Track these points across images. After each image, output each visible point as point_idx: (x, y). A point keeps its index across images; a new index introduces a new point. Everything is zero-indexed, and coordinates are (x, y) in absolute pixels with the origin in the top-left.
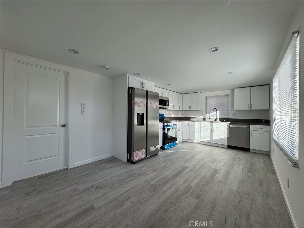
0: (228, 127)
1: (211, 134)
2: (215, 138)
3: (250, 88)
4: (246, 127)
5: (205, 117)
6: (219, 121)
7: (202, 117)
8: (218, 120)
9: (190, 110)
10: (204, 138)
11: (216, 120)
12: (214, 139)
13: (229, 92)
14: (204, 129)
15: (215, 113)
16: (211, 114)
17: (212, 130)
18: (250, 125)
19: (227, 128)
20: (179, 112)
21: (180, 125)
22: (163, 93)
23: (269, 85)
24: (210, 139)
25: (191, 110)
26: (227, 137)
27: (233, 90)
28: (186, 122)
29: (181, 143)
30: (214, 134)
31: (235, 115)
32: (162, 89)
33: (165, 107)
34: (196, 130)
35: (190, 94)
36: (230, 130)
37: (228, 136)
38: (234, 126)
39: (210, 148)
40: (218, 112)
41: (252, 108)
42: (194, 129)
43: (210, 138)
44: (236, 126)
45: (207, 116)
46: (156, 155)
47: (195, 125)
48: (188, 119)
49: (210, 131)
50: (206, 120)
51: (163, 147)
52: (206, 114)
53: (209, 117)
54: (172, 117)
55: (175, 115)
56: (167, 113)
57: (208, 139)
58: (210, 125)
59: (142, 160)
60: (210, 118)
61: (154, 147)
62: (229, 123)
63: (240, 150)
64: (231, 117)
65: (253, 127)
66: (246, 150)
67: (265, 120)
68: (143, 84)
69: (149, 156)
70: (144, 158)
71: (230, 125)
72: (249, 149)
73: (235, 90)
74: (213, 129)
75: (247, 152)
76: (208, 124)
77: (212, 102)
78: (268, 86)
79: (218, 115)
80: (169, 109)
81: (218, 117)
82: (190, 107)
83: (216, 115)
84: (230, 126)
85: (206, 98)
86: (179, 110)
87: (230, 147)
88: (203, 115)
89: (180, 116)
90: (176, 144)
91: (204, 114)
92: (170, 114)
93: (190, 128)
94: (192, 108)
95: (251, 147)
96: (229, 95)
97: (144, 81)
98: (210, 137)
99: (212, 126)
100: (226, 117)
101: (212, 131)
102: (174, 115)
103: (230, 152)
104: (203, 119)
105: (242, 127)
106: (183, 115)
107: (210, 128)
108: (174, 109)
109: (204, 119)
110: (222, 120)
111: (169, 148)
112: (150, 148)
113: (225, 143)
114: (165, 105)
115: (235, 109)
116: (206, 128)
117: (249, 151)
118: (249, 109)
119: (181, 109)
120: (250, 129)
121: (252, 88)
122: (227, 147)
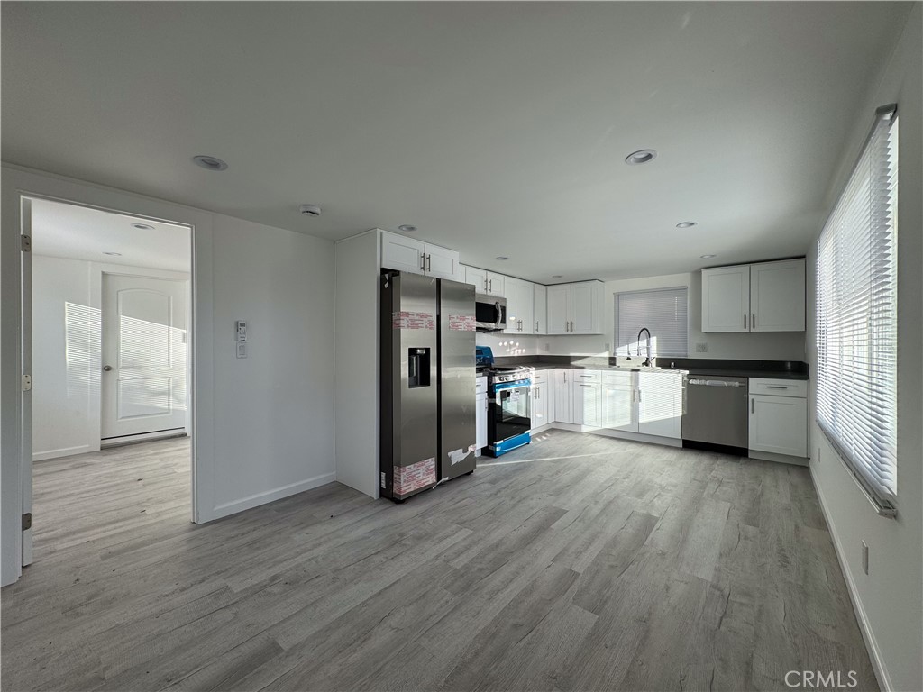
0: (683, 385)
1: (632, 406)
3: (747, 267)
4: (737, 384)
5: (615, 354)
6: (657, 365)
7: (606, 355)
8: (654, 362)
9: (569, 333)
10: (613, 418)
11: (646, 364)
12: (641, 421)
13: (684, 279)
14: (611, 392)
15: (643, 343)
16: (634, 346)
17: (637, 393)
18: (750, 379)
19: (681, 387)
20: (538, 340)
21: (538, 380)
22: (489, 284)
23: (804, 257)
24: (629, 423)
25: (572, 333)
26: (680, 414)
27: (698, 275)
28: (558, 372)
29: (543, 433)
30: (642, 406)
31: (703, 348)
32: (485, 272)
33: (492, 325)
34: (589, 394)
35: (569, 285)
36: (691, 395)
37: (685, 412)
38: (703, 382)
39: (632, 449)
40: (654, 340)
41: (754, 327)
42: (583, 392)
43: (629, 419)
44: (708, 383)
45: (621, 352)
46: (468, 474)
47: (586, 379)
48: (564, 362)
49: (629, 398)
50: (617, 364)
51: (490, 447)
52: (617, 344)
53: (627, 355)
54: (516, 355)
55: (524, 351)
56: (501, 344)
57: (623, 422)
58: (629, 378)
59: (426, 491)
60: (629, 359)
61: (461, 450)
62: (687, 372)
63: (719, 455)
64: (694, 354)
65: (756, 385)
66: (738, 453)
67: (792, 362)
68: (425, 258)
69: (447, 479)
70: (433, 484)
71: (690, 379)
72: (748, 449)
73: (705, 273)
74: (640, 392)
75: (742, 460)
76: (624, 377)
77: (637, 311)
78: (802, 261)
79: (654, 348)
80: (505, 332)
81: (654, 354)
82: (570, 325)
83: (648, 348)
84: (690, 382)
85: (618, 296)
86: (536, 333)
87: (689, 445)
88: (607, 349)
89: (539, 352)
90: (528, 439)
91: (612, 346)
92: (511, 346)
93: (571, 390)
94: (575, 327)
95: (753, 444)
96: (684, 289)
97: (430, 249)
98: (629, 415)
99: (636, 382)
100: (677, 353)
101: (636, 396)
102: (520, 351)
103: (691, 460)
104: (607, 363)
105: (725, 383)
106: (548, 348)
107: (629, 388)
108: (520, 332)
109: (612, 361)
110: (665, 363)
111: (508, 450)
112: (449, 454)
113: (676, 433)
114: (495, 321)
115: (703, 331)
116: (617, 388)
117: (747, 456)
118: (747, 330)
119: (543, 332)
120: (750, 392)
121: (753, 266)
122: (680, 445)
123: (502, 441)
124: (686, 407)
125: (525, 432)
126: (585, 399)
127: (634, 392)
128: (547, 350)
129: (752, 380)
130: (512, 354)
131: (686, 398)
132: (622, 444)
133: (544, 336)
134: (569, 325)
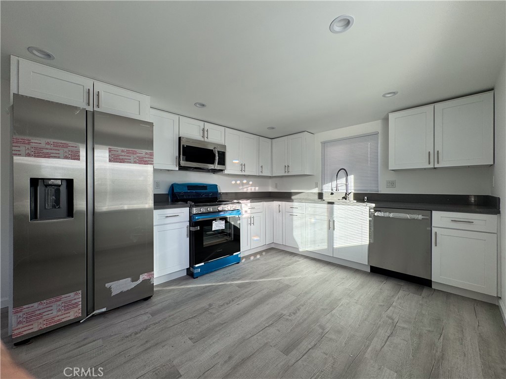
0: (370, 217)
1: (328, 233)
2: (337, 245)
3: (432, 106)
4: (420, 217)
5: (322, 190)
6: (354, 200)
7: (316, 191)
8: (351, 197)
9: (286, 174)
10: (314, 242)
11: (345, 198)
12: (335, 246)
13: (375, 126)
14: (313, 220)
15: (342, 181)
16: (334, 183)
17: (331, 223)
18: (434, 212)
19: (368, 219)
21: (254, 211)
22: (206, 132)
23: (493, 89)
24: (326, 247)
25: (289, 174)
26: (367, 243)
27: (386, 120)
28: (275, 204)
30: (336, 233)
31: (392, 184)
32: (203, 123)
33: (211, 166)
34: (297, 222)
35: (287, 137)
36: (376, 225)
37: (372, 241)
38: (387, 214)
39: (323, 271)
40: (351, 178)
41: (438, 163)
42: (292, 220)
43: (326, 244)
44: (391, 215)
45: (327, 188)
46: (145, 299)
47: (294, 210)
49: (326, 226)
50: (324, 198)
51: (191, 270)
52: (323, 183)
53: (331, 191)
54: (249, 191)
55: (257, 188)
56: (233, 182)
57: (320, 246)
58: (326, 210)
60: (332, 194)
61: (129, 279)
62: (373, 205)
63: (402, 284)
64: (384, 190)
65: (440, 218)
66: (422, 283)
67: (476, 196)
69: (104, 310)
71: (376, 211)
72: (431, 281)
73: (392, 116)
74: (334, 221)
75: (425, 292)
76: (323, 207)
77: (338, 155)
78: (491, 93)
79: (351, 184)
80: (226, 172)
81: (352, 190)
83: (347, 185)
84: (376, 214)
85: (324, 144)
86: (261, 174)
87: (376, 271)
88: (317, 186)
90: (238, 260)
91: (320, 183)
92: (243, 184)
93: (284, 218)
94: (290, 170)
95: (437, 276)
96: (377, 134)
97: (100, 87)
99: (331, 213)
100: (370, 189)
101: (331, 226)
102: (253, 188)
103: (377, 288)
104: (316, 197)
105: (408, 216)
107: (326, 218)
109: (320, 196)
110: (360, 198)
112: (107, 285)
113: (363, 260)
114: (213, 163)
115: (389, 169)
116: (317, 217)
117: (431, 286)
118: (431, 166)
119: (266, 173)
120: (433, 225)
121: (437, 105)
122: (369, 270)
123: (203, 264)
124: (372, 236)
125: (235, 254)
126: (294, 226)
127: (329, 221)
128: (276, 187)
129: (435, 214)
130: (245, 190)
131: (372, 229)
132: (318, 265)
133: (270, 177)
134: (287, 168)
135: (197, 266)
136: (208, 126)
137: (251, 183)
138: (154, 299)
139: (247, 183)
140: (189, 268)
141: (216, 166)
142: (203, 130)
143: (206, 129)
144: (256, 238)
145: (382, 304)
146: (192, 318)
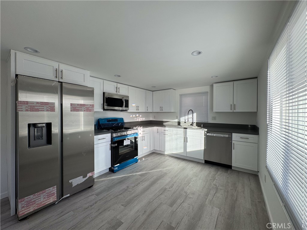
0: (205, 136)
1: (184, 144)
2: (189, 150)
3: (232, 82)
4: (227, 136)
5: (180, 120)
6: (196, 126)
7: (177, 120)
8: (195, 124)
9: (161, 111)
10: (176, 149)
11: (192, 125)
12: (187, 151)
13: (207, 89)
14: (176, 137)
15: (190, 116)
16: (186, 117)
17: (186, 138)
18: (233, 134)
19: (204, 137)
20: (151, 114)
21: (144, 133)
22: (118, 89)
23: (257, 78)
25: (162, 111)
26: (203, 148)
27: (212, 86)
28: (155, 128)
29: (145, 157)
30: (188, 144)
31: (214, 118)
32: (116, 83)
33: (120, 108)
34: (167, 138)
36: (208, 140)
37: (205, 148)
38: (213, 135)
39: (182, 164)
40: (195, 114)
41: (235, 110)
42: (165, 137)
43: (183, 150)
44: (215, 135)
45: (182, 120)
46: (90, 187)
47: (166, 132)
48: (160, 124)
49: (183, 140)
50: (181, 125)
52: (181, 117)
53: (184, 121)
54: (140, 120)
55: (144, 119)
56: (131, 116)
57: (180, 151)
58: (183, 132)
60: (185, 122)
61: (82, 177)
62: (207, 130)
64: (211, 121)
65: (236, 137)
66: (228, 167)
67: (250, 125)
69: (68, 195)
70: (56, 201)
71: (207, 133)
72: (232, 166)
73: (215, 85)
74: (187, 138)
75: (229, 171)
76: (181, 131)
77: (188, 102)
78: (256, 80)
80: (129, 111)
81: (195, 121)
82: (161, 108)
83: (193, 118)
85: (181, 96)
86: (147, 111)
87: (208, 163)
88: (177, 118)
89: (151, 119)
90: (136, 161)
91: (179, 117)
92: (137, 117)
93: (160, 136)
94: (163, 109)
95: (234, 164)
96: (207, 92)
97: (63, 67)
98: (183, 148)
99: (185, 133)
100: (204, 120)
101: (186, 140)
102: (142, 119)
103: (207, 172)
104: (177, 124)
105: (222, 135)
107: (183, 136)
108: (138, 111)
109: (179, 123)
110: (199, 125)
112: (70, 181)
113: (201, 157)
114: (122, 106)
115: (214, 111)
116: (178, 136)
117: (232, 169)
118: (232, 111)
119: (150, 110)
120: (232, 140)
121: (235, 82)
122: (204, 162)
123: (119, 164)
124: (206, 145)
125: (135, 158)
126: (166, 140)
128: (155, 118)
130: (137, 120)
131: (206, 141)
132: (179, 161)
133: (151, 112)
135: (116, 166)
136: (119, 85)
137: (141, 116)
138: (95, 187)
139: (139, 116)
140: (111, 167)
141: (124, 108)
142: (117, 88)
143: (118, 88)
144: (145, 148)
145: (211, 179)
146: (120, 195)
